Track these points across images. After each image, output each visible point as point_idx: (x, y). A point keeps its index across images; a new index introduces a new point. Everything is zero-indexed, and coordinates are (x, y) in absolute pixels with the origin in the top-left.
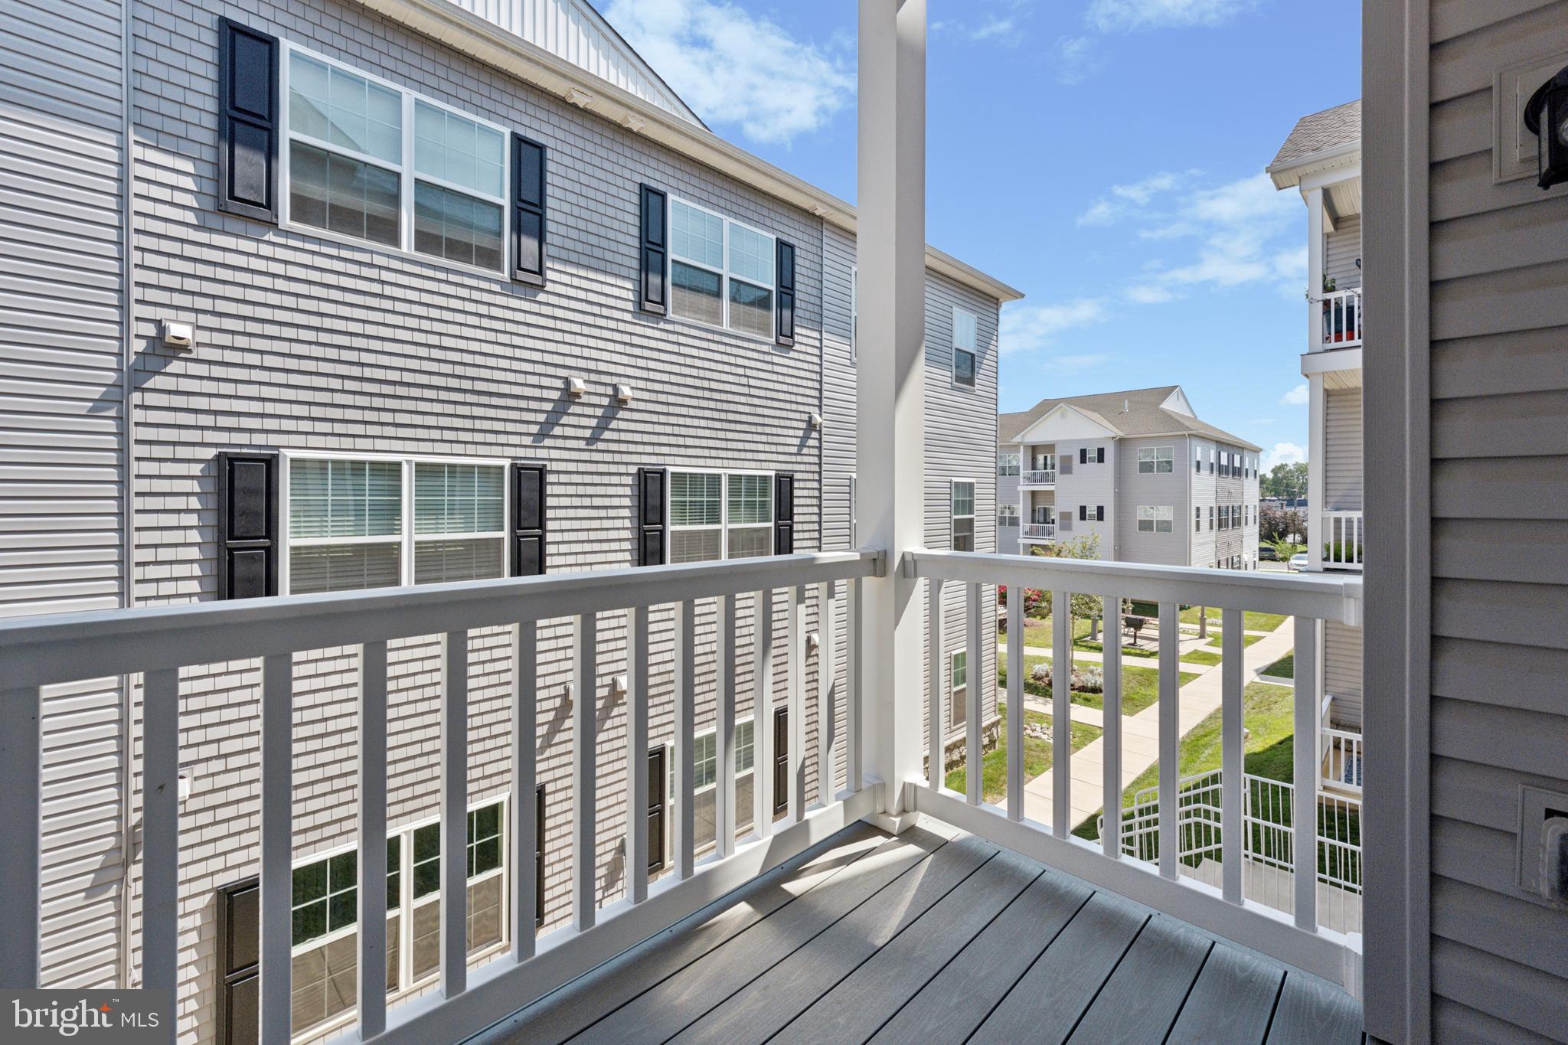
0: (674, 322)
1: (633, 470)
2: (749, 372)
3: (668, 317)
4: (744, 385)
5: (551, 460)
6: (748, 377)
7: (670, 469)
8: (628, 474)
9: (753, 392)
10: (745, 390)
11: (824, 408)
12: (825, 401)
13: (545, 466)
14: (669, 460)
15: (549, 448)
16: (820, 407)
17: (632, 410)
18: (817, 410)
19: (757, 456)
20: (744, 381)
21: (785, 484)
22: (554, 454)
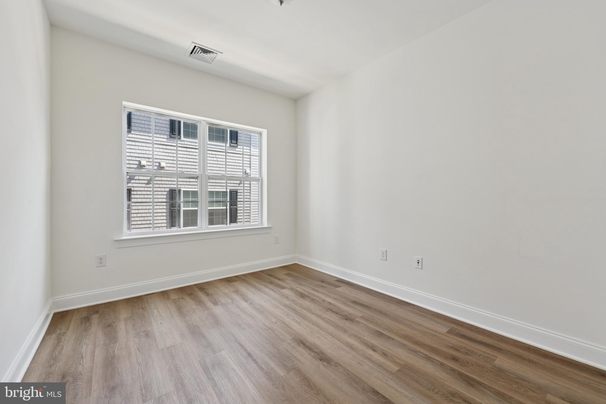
0: (184, 141)
1: (168, 190)
2: (217, 156)
3: (181, 139)
4: (215, 161)
5: (134, 187)
6: (217, 158)
7: (183, 189)
8: (165, 191)
9: (219, 163)
10: (216, 162)
11: (252, 168)
12: (252, 165)
13: (131, 189)
14: (182, 186)
15: (133, 183)
16: (250, 167)
17: (166, 170)
18: (249, 168)
19: (221, 184)
20: (216, 159)
21: (234, 194)
22: (135, 185)
